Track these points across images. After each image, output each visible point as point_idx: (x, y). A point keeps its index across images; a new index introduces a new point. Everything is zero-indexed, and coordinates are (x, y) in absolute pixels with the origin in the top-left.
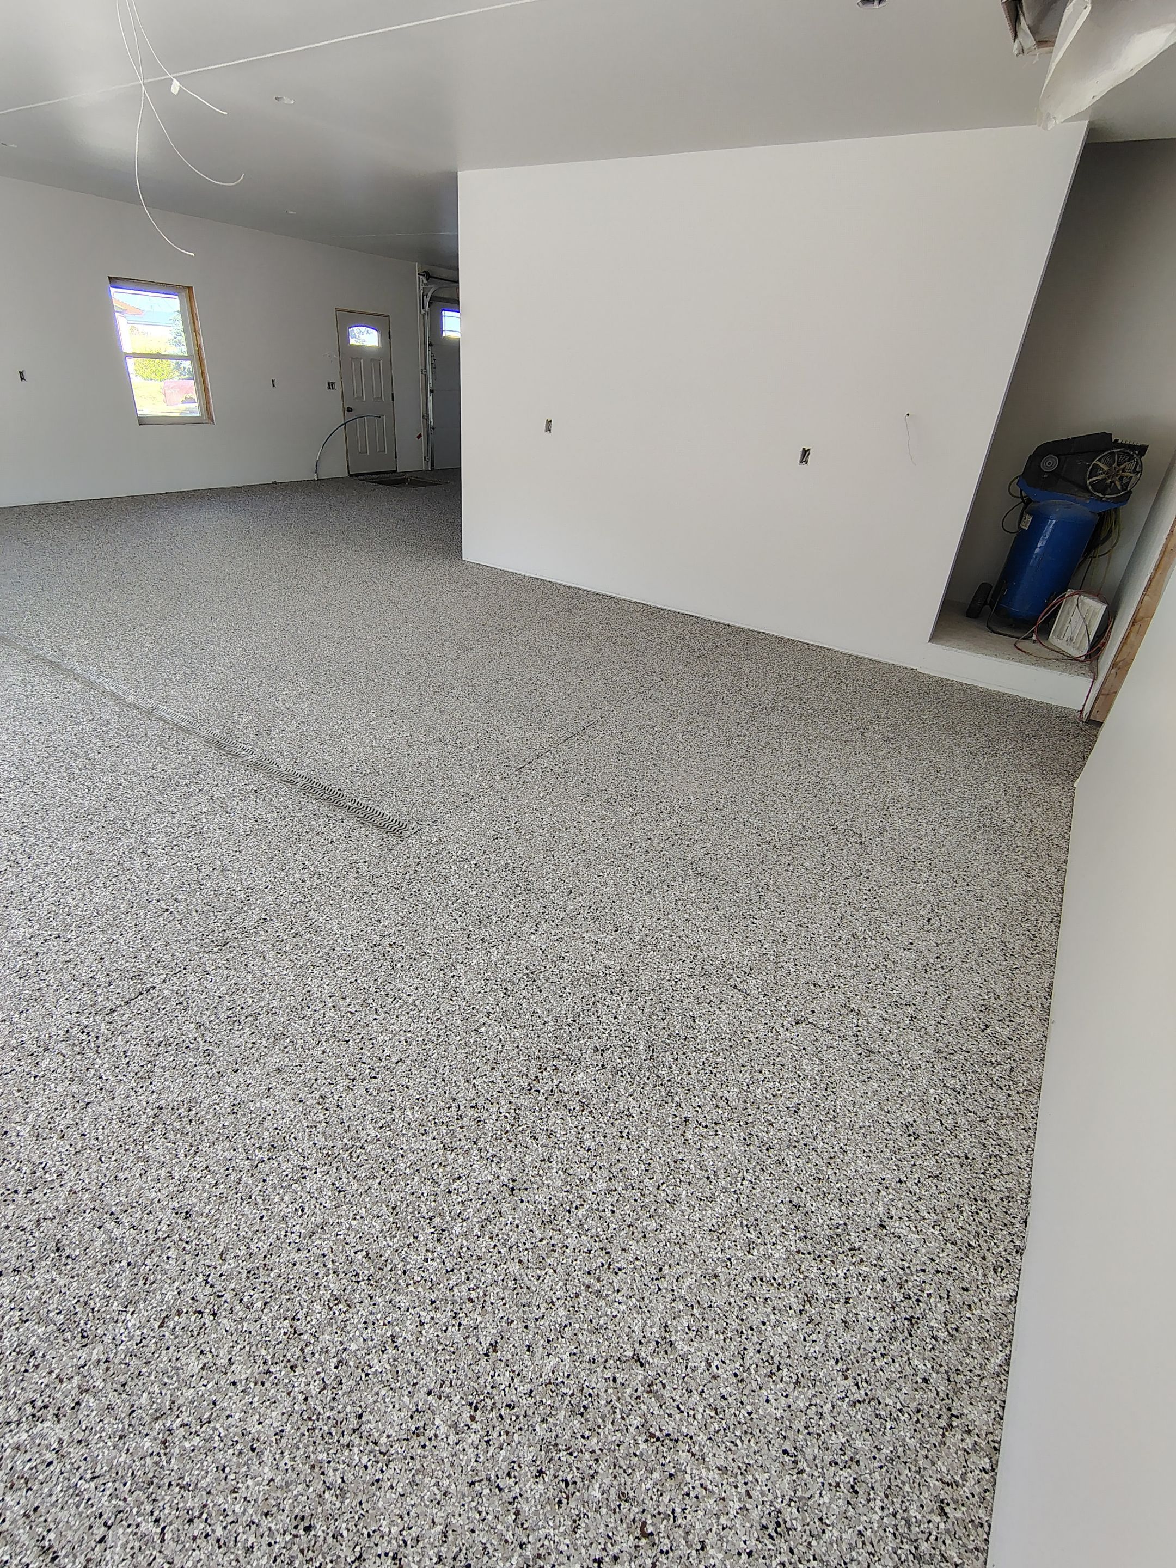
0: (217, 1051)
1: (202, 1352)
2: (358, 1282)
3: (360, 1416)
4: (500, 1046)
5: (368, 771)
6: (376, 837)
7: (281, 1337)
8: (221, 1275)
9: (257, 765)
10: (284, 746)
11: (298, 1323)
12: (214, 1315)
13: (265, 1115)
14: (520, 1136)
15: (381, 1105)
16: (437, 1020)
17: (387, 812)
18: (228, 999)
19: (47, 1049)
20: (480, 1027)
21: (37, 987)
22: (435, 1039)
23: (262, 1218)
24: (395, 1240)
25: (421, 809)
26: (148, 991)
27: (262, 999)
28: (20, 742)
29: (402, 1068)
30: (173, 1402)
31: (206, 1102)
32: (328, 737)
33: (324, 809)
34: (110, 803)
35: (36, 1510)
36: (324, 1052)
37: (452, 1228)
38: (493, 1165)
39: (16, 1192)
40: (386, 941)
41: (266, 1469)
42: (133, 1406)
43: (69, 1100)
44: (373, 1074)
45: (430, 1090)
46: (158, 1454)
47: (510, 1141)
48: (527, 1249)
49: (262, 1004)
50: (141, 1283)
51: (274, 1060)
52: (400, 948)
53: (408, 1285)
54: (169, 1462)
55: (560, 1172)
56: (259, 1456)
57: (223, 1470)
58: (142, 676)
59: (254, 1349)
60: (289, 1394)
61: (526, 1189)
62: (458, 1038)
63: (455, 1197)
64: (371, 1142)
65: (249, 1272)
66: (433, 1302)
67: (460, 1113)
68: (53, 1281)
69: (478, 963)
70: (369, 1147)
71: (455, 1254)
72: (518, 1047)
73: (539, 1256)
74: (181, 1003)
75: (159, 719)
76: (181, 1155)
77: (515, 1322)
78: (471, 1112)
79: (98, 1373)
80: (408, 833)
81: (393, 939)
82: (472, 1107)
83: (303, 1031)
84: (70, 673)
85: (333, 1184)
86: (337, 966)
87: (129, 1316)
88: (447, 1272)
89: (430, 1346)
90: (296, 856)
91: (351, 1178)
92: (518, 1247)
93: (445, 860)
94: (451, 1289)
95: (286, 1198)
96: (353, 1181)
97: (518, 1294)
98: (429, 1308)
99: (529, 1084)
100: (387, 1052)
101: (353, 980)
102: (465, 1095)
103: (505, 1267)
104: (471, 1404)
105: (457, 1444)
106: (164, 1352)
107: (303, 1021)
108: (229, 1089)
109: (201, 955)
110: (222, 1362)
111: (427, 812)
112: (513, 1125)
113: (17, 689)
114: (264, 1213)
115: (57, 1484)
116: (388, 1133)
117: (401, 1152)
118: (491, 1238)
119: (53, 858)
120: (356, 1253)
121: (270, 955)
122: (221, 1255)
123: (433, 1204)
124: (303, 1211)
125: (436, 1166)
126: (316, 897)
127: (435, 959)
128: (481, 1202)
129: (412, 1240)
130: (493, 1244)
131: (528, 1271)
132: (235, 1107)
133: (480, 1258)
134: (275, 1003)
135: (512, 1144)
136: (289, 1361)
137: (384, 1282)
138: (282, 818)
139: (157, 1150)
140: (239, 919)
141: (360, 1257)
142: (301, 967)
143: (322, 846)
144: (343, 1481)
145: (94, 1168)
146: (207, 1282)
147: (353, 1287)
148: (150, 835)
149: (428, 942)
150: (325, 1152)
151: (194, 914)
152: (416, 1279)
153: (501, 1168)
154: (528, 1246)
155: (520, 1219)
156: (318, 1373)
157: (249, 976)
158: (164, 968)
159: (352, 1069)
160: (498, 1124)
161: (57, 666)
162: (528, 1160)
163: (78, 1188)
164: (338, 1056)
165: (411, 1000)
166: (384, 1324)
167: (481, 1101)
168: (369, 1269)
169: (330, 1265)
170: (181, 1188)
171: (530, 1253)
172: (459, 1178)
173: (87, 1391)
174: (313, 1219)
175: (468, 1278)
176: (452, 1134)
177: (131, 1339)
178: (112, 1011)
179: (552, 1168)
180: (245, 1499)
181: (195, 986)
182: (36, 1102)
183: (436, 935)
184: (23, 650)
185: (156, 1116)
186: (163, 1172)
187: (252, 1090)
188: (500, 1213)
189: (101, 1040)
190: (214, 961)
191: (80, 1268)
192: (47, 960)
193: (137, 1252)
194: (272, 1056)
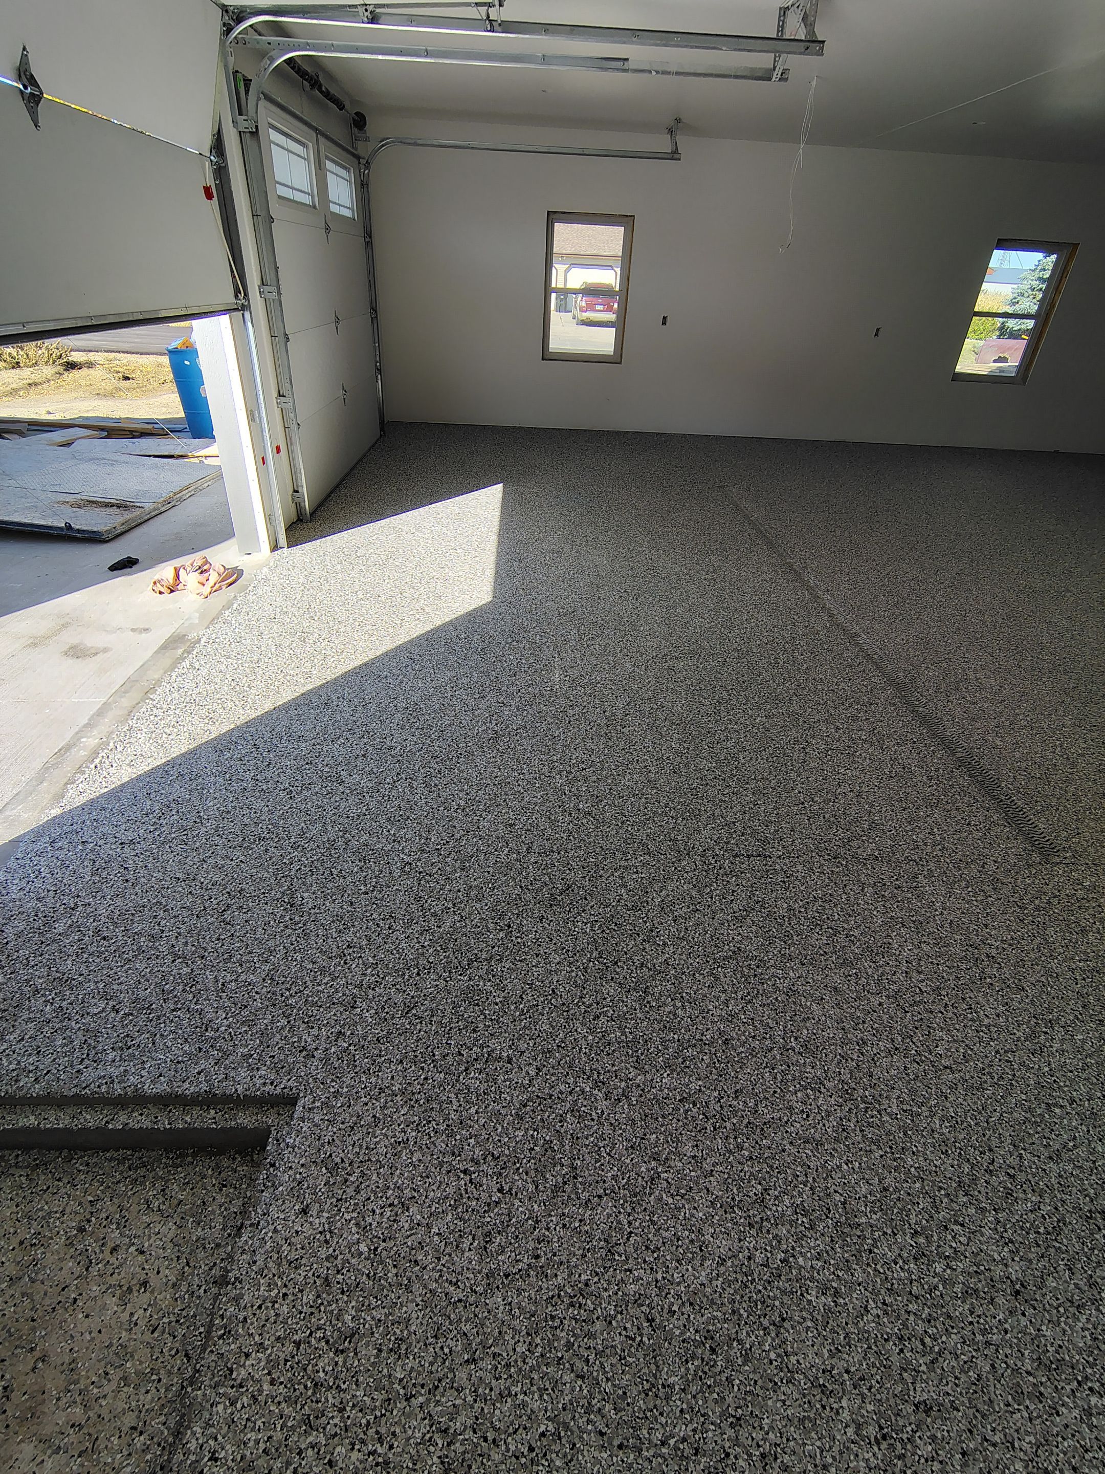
0: (795, 938)
1: (697, 1146)
2: (827, 1217)
3: (784, 1320)
4: (1071, 1144)
5: (1038, 775)
6: (1018, 845)
7: (751, 1194)
8: (730, 1106)
9: (924, 720)
10: (958, 712)
11: (768, 1197)
12: (715, 1129)
13: (811, 1016)
14: (1052, 1250)
15: (913, 1092)
16: (1007, 1061)
17: (1041, 826)
18: (820, 903)
19: (688, 854)
20: (1056, 1105)
21: (699, 807)
22: (996, 1077)
23: (775, 1092)
24: (874, 1216)
25: (1085, 844)
26: (766, 857)
27: (847, 922)
28: (753, 624)
29: (948, 1076)
30: (668, 1159)
31: (773, 970)
32: (1007, 723)
33: (973, 790)
34: (794, 698)
35: (578, 1138)
36: (880, 1004)
37: (934, 1262)
38: (1006, 1249)
39: (638, 935)
40: (985, 950)
41: (703, 1274)
42: (645, 1135)
43: (688, 899)
44: (918, 1058)
45: (969, 1119)
46: (646, 1182)
47: (1038, 1245)
48: (1006, 1363)
49: (846, 926)
50: (680, 1060)
51: (837, 979)
52: (998, 966)
53: (868, 1265)
54: (650, 1195)
55: (1087, 1333)
56: (704, 1259)
57: (678, 1240)
58: (858, 604)
59: (730, 1181)
60: (740, 1240)
61: (1035, 1309)
62: (1024, 1097)
63: (950, 1237)
64: (888, 1114)
65: (749, 1123)
66: (884, 1303)
67: (991, 1168)
68: (635, 1009)
69: (1083, 1041)
70: (886, 1118)
71: (926, 1287)
72: (1094, 1162)
73: (1018, 1385)
74: (784, 882)
75: (857, 645)
76: (740, 994)
77: (960, 1414)
78: (1003, 1177)
79: (636, 1092)
80: (1057, 860)
81: (994, 952)
82: (1008, 1174)
83: (870, 973)
84: (805, 584)
85: (841, 1119)
86: (925, 939)
87: (665, 1075)
88: (911, 1293)
89: (866, 1335)
90: (928, 819)
91: (858, 1129)
92: (997, 1350)
93: (1091, 911)
94: (909, 1313)
95: (799, 1095)
96: (858, 1132)
97: (976, 1392)
98: (880, 1305)
99: (1090, 1211)
100: (940, 1050)
101: (935, 961)
102: (1004, 1155)
103: (974, 1354)
104: (881, 1428)
105: (853, 1442)
106: (675, 1120)
107: (873, 965)
108: (792, 974)
109: (814, 854)
110: (707, 1167)
111: (1091, 850)
112: (1049, 1233)
113: (766, 584)
114: (779, 1091)
115: (592, 1136)
116: (909, 1121)
117: (915, 1149)
118: (972, 1313)
119: (742, 721)
120: (836, 1192)
121: (869, 890)
122: (736, 1091)
123: (924, 1222)
124: (808, 1116)
125: (943, 1192)
126: (932, 866)
127: (1032, 1001)
128: (975, 1268)
129: (889, 1231)
130: (970, 1319)
131: (998, 1386)
132: (791, 992)
133: (949, 1317)
134: (856, 933)
135: (1041, 1251)
136: (749, 1216)
137: (848, 1239)
138: (930, 778)
139: (726, 976)
140: (855, 844)
141: (837, 1199)
142: (892, 918)
143: (957, 823)
144: (750, 1349)
145: (684, 957)
146: (719, 1101)
147: (821, 1215)
148: (813, 737)
149: (1032, 980)
150: (846, 1087)
151: (822, 818)
152: (878, 1267)
153: (1013, 1260)
154: (1011, 1362)
155: (1013, 1328)
156: (766, 1250)
157: (844, 896)
158: (783, 847)
159: (900, 1039)
160: (1032, 1216)
161: (798, 576)
162: (1051, 1283)
163: (671, 962)
164: (892, 1018)
165: (986, 1021)
166: (834, 1273)
167: (1021, 1177)
168: (841, 1215)
169: (810, 1180)
170: (730, 1018)
171: (1009, 1371)
172: (962, 1225)
173: (626, 1098)
174: (812, 1131)
175: (929, 1321)
176: (975, 1180)
177: (661, 1091)
178: (736, 856)
179: (1079, 1320)
180: (683, 1276)
181: (800, 876)
182: (671, 886)
183: (1043, 979)
184: (780, 555)
185: (734, 952)
186: (723, 996)
187: (809, 988)
188: (992, 1299)
189: (721, 872)
190: (822, 865)
191: (654, 1016)
192: (712, 792)
193: (687, 1038)
194: (835, 974)
